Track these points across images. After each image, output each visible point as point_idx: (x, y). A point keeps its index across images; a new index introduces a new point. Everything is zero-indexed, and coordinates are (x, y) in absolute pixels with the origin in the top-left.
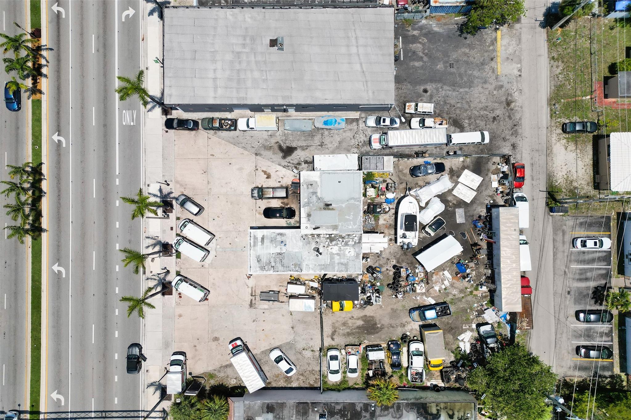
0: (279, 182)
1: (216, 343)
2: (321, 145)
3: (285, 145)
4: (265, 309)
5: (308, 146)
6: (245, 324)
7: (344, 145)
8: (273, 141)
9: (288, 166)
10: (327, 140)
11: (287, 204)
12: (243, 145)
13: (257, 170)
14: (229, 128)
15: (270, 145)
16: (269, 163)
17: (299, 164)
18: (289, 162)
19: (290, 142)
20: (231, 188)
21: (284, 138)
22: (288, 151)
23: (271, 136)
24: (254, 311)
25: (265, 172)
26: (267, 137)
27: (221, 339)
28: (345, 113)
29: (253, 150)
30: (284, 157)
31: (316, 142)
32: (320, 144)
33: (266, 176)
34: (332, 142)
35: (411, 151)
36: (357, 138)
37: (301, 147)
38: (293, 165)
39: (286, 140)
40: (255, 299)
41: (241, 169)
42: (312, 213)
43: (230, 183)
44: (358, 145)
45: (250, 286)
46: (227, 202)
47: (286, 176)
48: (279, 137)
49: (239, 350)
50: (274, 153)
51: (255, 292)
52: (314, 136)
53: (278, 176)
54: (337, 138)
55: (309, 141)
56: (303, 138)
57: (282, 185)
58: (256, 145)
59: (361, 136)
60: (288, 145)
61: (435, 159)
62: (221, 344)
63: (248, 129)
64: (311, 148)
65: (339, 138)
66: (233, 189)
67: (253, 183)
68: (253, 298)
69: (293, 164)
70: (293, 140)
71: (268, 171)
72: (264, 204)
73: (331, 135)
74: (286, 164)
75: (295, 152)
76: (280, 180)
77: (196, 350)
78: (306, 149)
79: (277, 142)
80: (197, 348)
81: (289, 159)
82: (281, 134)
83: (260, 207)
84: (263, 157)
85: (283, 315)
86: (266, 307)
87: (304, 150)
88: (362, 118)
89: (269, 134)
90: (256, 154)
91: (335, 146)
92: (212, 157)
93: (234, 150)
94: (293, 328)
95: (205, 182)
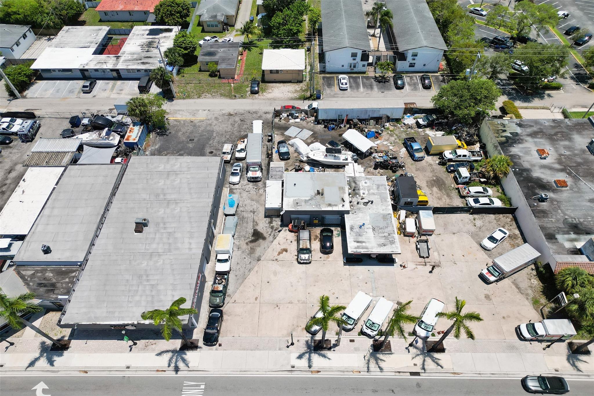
0: (291, 242)
1: (492, 297)
2: (254, 212)
3: (250, 238)
4: (439, 254)
5: (254, 221)
7: (255, 197)
8: (244, 246)
9: (274, 235)
10: (249, 208)
11: (317, 236)
12: (247, 271)
13: (276, 260)
15: (249, 249)
16: (270, 250)
17: (272, 228)
18: (270, 235)
19: (247, 234)
20: (298, 282)
21: (242, 238)
22: (257, 236)
23: (239, 249)
25: (279, 253)
26: (240, 252)
27: (486, 292)
28: (223, 196)
29: (254, 263)
30: (264, 238)
31: (250, 216)
32: (252, 214)
33: (284, 253)
34: (251, 205)
35: (266, 160)
36: (249, 189)
37: (253, 226)
38: (274, 232)
39: (245, 237)
41: (275, 273)
42: (327, 203)
43: (291, 283)
44: (256, 189)
45: (414, 266)
46: (315, 286)
47: (285, 237)
48: (241, 242)
50: (259, 246)
51: (421, 262)
52: (243, 217)
53: (284, 243)
54: (248, 202)
55: (249, 220)
56: (245, 224)
57: (295, 240)
58: (248, 260)
59: (248, 187)
60: (250, 236)
61: (274, 148)
62: (492, 292)
63: (230, 261)
64: (256, 219)
65: (248, 200)
66: (299, 280)
67: (292, 263)
69: (272, 232)
70: (246, 232)
71: (279, 250)
73: (244, 205)
74: (271, 237)
75: (259, 230)
76: (289, 241)
78: (256, 222)
79: (247, 244)
81: (265, 235)
82: (238, 241)
83: (320, 258)
84: (262, 255)
85: (442, 240)
86: (436, 254)
87: (257, 224)
88: (229, 187)
89: (237, 250)
90: (259, 260)
91: (255, 203)
92: (258, 299)
93: (252, 278)
94: (454, 234)
95: (290, 305)
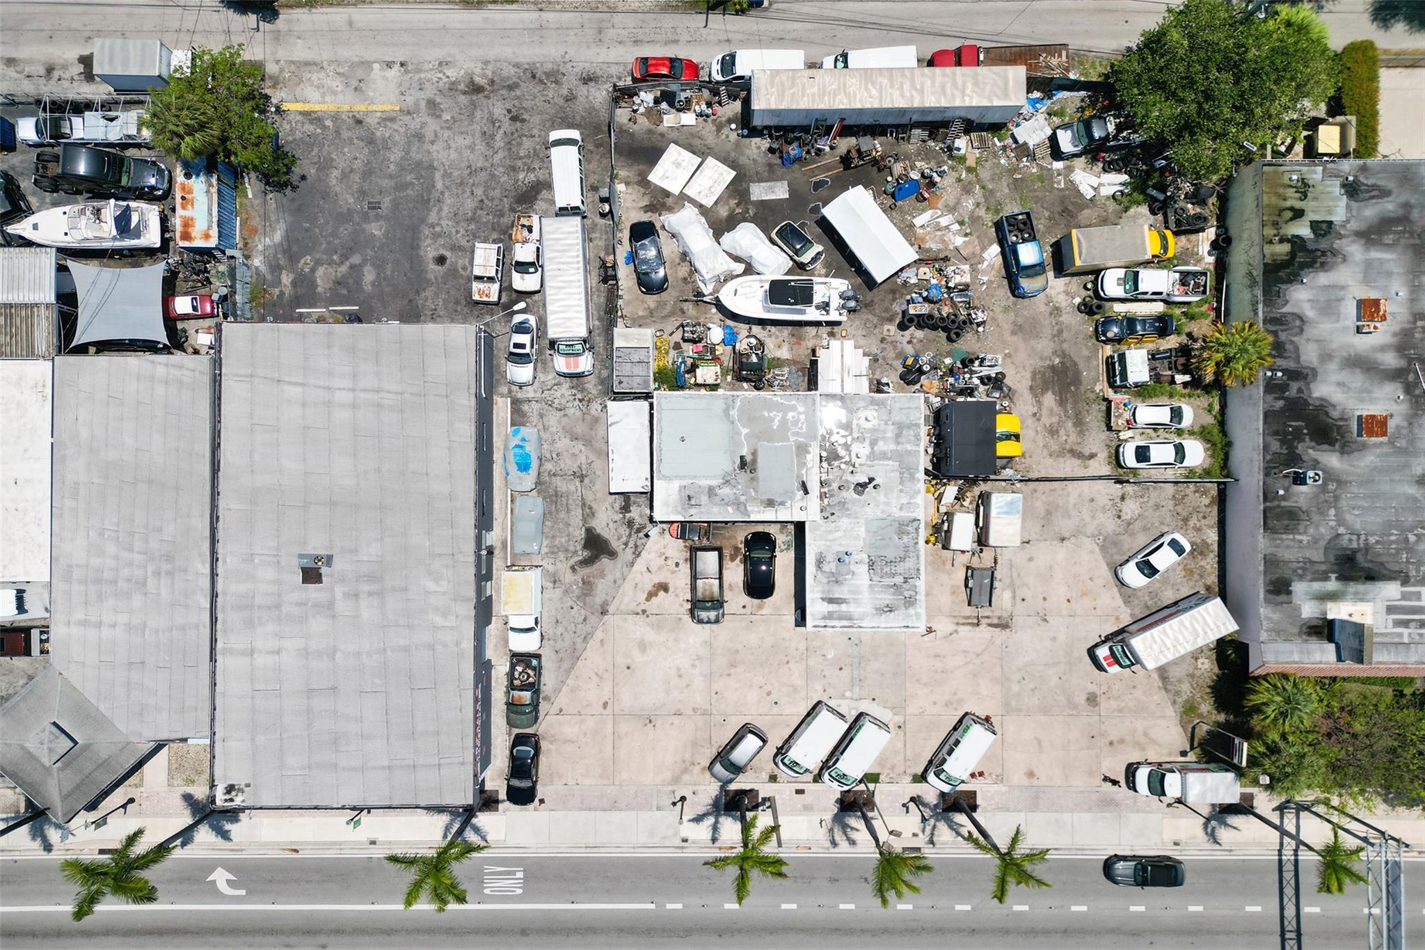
0: (677, 565)
1: (1102, 700)
2: (582, 478)
3: (580, 553)
4: (1014, 597)
5: (584, 504)
6: (1054, 639)
7: (580, 429)
8: (568, 577)
9: (636, 546)
10: (568, 465)
11: (737, 549)
12: (579, 640)
13: (644, 612)
14: (534, 669)
15: (580, 585)
16: (628, 586)
17: (630, 523)
18: (626, 544)
19: (571, 543)
20: (694, 666)
21: (561, 555)
22: (596, 547)
23: (555, 582)
24: (1018, 621)
25: (651, 595)
26: (558, 592)
27: (1093, 688)
28: (498, 426)
29: (593, 619)
30: (612, 554)
31: (572, 488)
32: (577, 482)
33: (662, 593)
34: (574, 455)
35: (599, 290)
36: (564, 401)
37: (585, 520)
38: (634, 536)
39: (567, 550)
40: (988, 617)
41: (643, 646)
42: (765, 498)
43: (679, 669)
44: (581, 401)
45: (952, 628)
46: (729, 675)
47: (663, 550)
48: (559, 564)
49: (1124, 651)
50: (602, 575)
51: (968, 618)
52: (556, 492)
53: (660, 568)
54: (563, 443)
55: (571, 501)
56: (562, 515)
57: (686, 560)
58: (578, 613)
59: (558, 394)
60: (579, 547)
61: (620, 242)
62: (1104, 688)
63: (538, 630)
64: (589, 497)
65: (563, 439)
66: (697, 662)
67: (680, 619)
68: (984, 621)
69: (630, 535)
70: (568, 536)
71: (649, 587)
72: (736, 598)
73: (555, 456)
74: (629, 551)
75: (599, 531)
76: (671, 563)
77: (1122, 741)
78: (590, 508)
79: (573, 568)
80: (1115, 739)
81: (615, 544)
82: (552, 560)
83: (744, 607)
84: (610, 599)
85: (1031, 559)
86: (1007, 595)
87: (593, 514)
88: (510, 391)
89: (551, 585)
90: (604, 612)
91: (583, 448)
92: (609, 707)
93: (593, 658)
94: (1063, 539)
95: (677, 720)
